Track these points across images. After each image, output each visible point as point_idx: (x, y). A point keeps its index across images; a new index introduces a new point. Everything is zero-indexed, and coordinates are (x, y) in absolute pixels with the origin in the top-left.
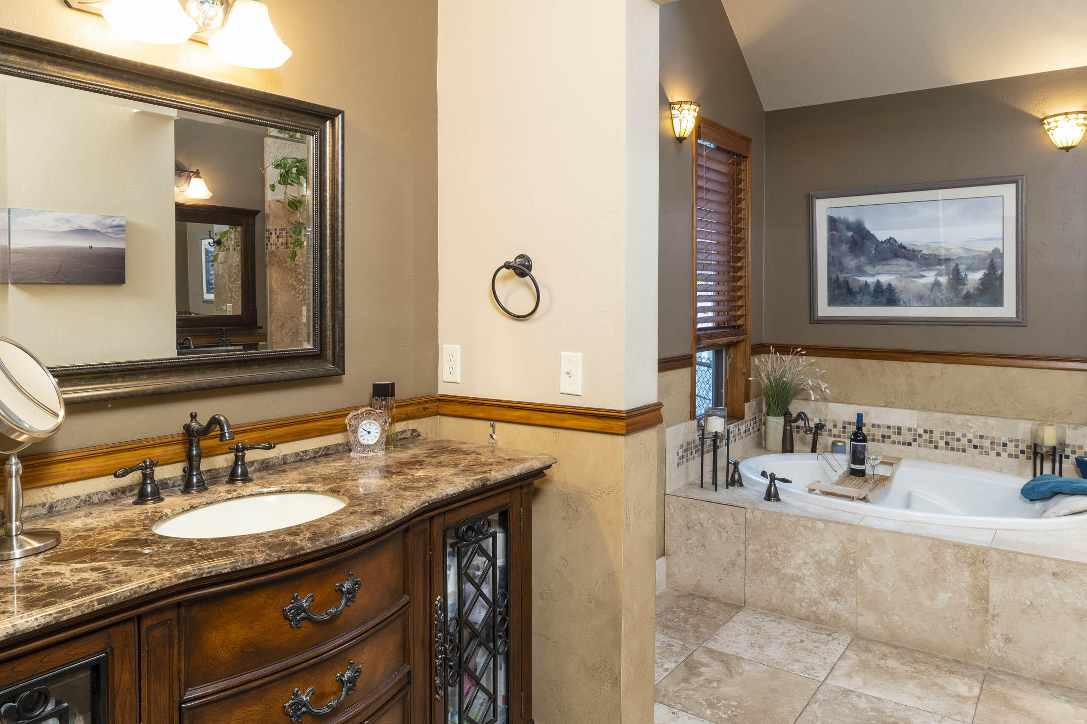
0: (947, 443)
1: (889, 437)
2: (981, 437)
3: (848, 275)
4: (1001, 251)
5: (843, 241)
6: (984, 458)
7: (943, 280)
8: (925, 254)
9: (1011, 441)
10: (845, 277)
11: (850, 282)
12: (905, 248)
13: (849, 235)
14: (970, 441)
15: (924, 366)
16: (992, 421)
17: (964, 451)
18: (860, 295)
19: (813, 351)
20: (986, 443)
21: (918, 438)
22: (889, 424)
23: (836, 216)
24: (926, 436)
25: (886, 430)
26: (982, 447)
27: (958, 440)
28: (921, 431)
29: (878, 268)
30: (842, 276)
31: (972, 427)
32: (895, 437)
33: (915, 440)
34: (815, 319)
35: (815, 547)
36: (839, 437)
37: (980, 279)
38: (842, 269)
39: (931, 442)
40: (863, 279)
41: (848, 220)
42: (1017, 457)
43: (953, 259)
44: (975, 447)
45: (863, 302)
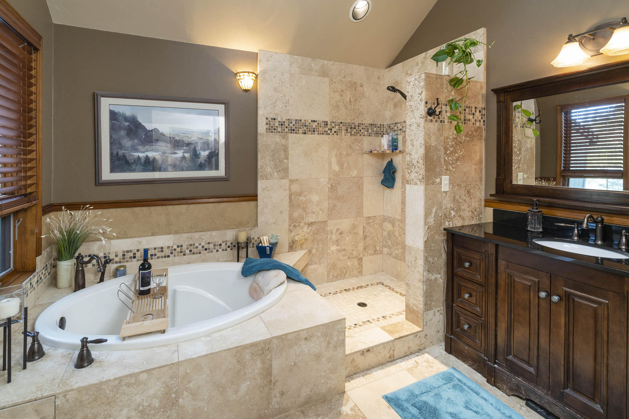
0: (191, 251)
1: (155, 255)
2: (209, 243)
3: (126, 152)
4: (218, 140)
5: (122, 129)
6: (211, 254)
7: (187, 155)
8: (177, 140)
9: (224, 242)
10: (124, 153)
11: (127, 156)
12: (165, 135)
13: (127, 125)
14: (203, 247)
15: (176, 207)
16: (214, 233)
17: (200, 253)
18: (134, 165)
19: (99, 205)
20: (211, 246)
21: (173, 252)
22: (155, 246)
23: (116, 111)
24: (178, 249)
25: (153, 251)
26: (209, 249)
27: (197, 247)
28: (175, 247)
29: (147, 147)
30: (121, 152)
31: (204, 239)
32: (159, 254)
33: (172, 253)
34: (100, 182)
35: (138, 399)
36: (120, 262)
37: (207, 155)
38: (121, 147)
39: (181, 252)
40: (136, 154)
41: (125, 114)
42: (226, 250)
43: (193, 144)
44: (206, 249)
45: (137, 169)
